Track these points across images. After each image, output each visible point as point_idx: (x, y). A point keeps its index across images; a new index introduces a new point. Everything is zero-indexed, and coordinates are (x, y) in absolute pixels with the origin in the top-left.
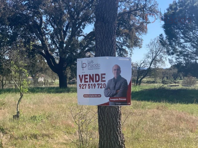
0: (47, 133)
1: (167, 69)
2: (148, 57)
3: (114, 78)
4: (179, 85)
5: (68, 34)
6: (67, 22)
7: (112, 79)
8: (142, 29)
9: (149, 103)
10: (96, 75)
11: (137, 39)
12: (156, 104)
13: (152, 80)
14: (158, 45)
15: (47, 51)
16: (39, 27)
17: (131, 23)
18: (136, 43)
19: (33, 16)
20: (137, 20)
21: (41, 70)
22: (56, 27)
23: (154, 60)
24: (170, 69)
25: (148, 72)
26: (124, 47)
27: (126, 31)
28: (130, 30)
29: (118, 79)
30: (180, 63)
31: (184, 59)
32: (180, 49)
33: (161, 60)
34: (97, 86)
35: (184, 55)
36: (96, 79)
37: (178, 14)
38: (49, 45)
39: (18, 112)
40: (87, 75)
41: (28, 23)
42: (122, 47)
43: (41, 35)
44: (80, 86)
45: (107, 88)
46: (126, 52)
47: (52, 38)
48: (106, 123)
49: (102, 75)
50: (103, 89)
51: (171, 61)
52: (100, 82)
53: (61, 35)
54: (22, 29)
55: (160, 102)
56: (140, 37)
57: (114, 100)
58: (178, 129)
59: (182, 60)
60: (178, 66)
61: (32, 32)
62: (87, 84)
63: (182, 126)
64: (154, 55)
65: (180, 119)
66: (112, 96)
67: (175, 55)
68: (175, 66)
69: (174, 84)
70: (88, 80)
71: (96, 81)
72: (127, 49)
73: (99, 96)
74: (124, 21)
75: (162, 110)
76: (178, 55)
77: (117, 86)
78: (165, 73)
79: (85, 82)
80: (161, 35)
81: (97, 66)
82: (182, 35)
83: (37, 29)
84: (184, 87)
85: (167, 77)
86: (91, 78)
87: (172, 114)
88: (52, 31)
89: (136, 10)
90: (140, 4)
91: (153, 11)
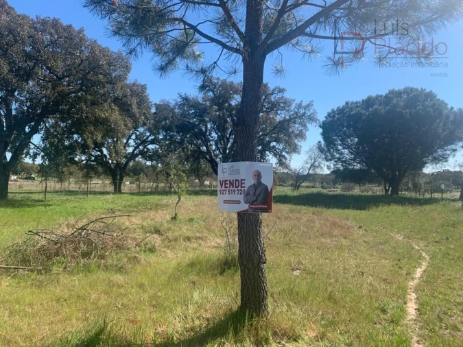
0: (201, 236)
1: (326, 175)
2: (307, 163)
3: (254, 184)
4: (338, 190)
5: (231, 141)
6: (230, 129)
7: (251, 186)
8: (301, 135)
9: (305, 208)
10: (236, 180)
11: (296, 145)
12: (312, 209)
13: (311, 185)
14: (317, 152)
15: (211, 157)
16: (204, 134)
17: (291, 130)
18: (295, 149)
19: (199, 124)
20: (296, 128)
21: (207, 174)
22: (219, 134)
23: (313, 165)
24: (329, 175)
25: (307, 177)
26: (283, 154)
27: (286, 138)
28: (289, 137)
29: (259, 185)
30: (338, 169)
31: (342, 165)
32: (338, 156)
33: (319, 166)
34: (237, 192)
35: (342, 162)
36: (236, 184)
37: (336, 121)
38: (214, 151)
39: (176, 214)
40: (227, 181)
41: (194, 130)
42: (281, 153)
43: (206, 142)
44: (220, 191)
45: (247, 194)
46: (286, 158)
47: (216, 144)
48: (245, 231)
49: (242, 180)
50: (243, 195)
51: (329, 167)
52: (239, 188)
53: (224, 141)
54: (188, 136)
55: (316, 207)
56: (299, 144)
57: (254, 207)
58: (331, 235)
59: (340, 166)
60: (335, 172)
61: (198, 139)
62: (227, 189)
63: (336, 232)
64: (313, 161)
65: (335, 225)
66: (252, 203)
67: (333, 162)
68: (333, 172)
69: (333, 189)
70: (228, 185)
71: (236, 187)
72: (286, 155)
73: (238, 202)
74: (284, 128)
75: (317, 215)
76: (336, 162)
77: (257, 193)
78: (324, 179)
79: (225, 187)
80: (319, 142)
81: (238, 172)
82: (340, 142)
83: (203, 135)
84: (342, 193)
85: (327, 183)
86: (231, 183)
87: (327, 220)
88: (216, 138)
89: (296, 118)
90: (300, 113)
91: (312, 119)
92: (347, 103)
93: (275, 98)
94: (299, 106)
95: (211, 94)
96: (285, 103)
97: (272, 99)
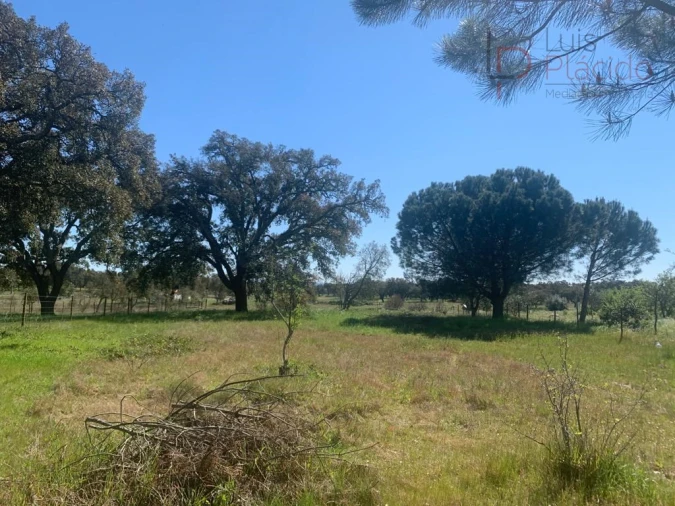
2: (360, 269)
17: (345, 220)
23: (368, 273)
26: (327, 255)
28: (343, 230)
33: (377, 273)
42: (324, 253)
46: (331, 262)
78: (396, 289)
80: (393, 239)
89: (354, 203)
90: (360, 196)
91: (378, 206)
92: (433, 185)
93: (322, 172)
94: (360, 186)
95: (221, 158)
96: (337, 180)
97: (318, 174)
